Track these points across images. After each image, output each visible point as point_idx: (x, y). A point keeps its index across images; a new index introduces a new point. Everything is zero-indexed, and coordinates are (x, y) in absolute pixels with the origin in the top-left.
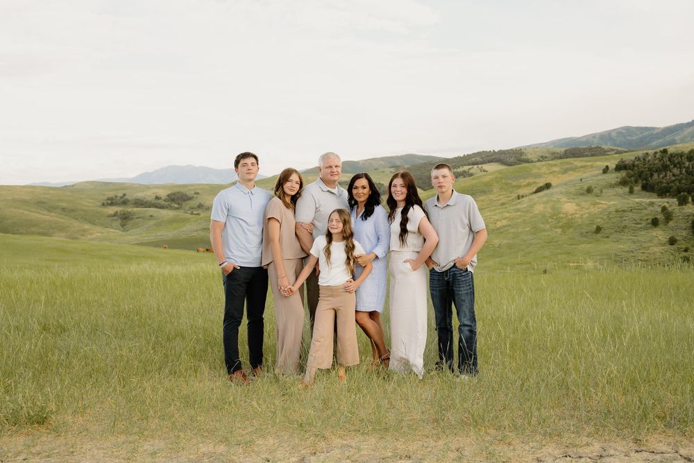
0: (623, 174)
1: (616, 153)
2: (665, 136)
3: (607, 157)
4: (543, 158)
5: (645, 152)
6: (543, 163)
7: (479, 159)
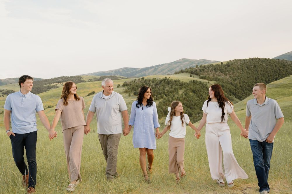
0: (126, 88)
1: (122, 79)
2: (142, 72)
3: (118, 80)
4: (90, 80)
5: (135, 78)
6: (91, 82)
7: (61, 80)
